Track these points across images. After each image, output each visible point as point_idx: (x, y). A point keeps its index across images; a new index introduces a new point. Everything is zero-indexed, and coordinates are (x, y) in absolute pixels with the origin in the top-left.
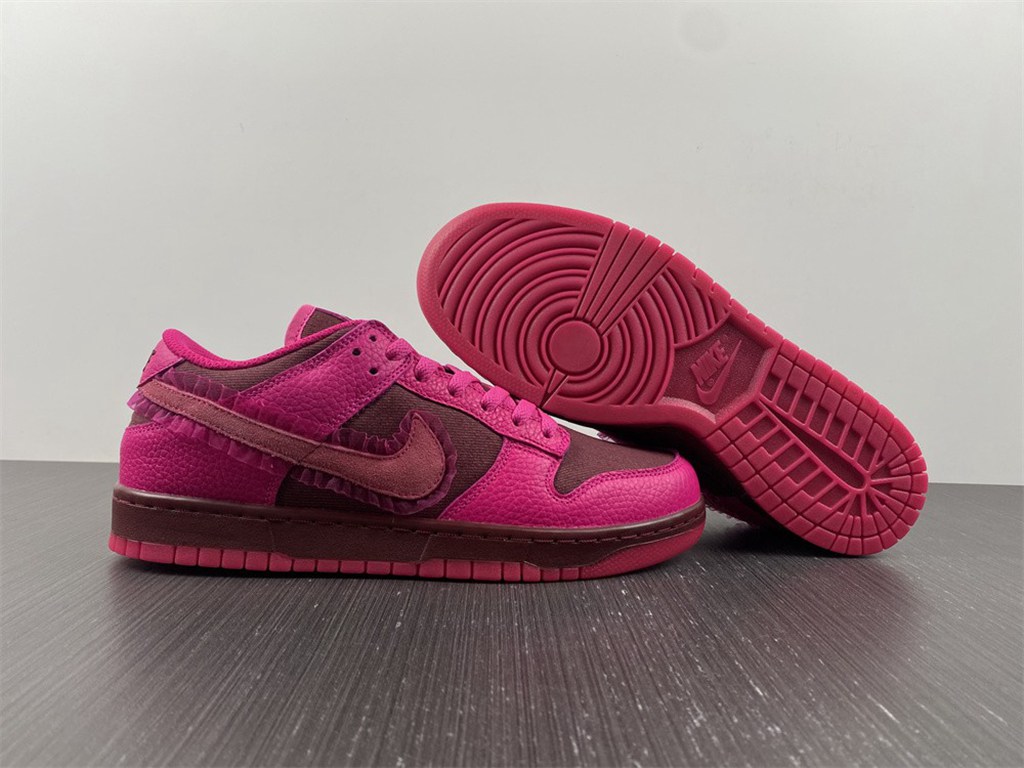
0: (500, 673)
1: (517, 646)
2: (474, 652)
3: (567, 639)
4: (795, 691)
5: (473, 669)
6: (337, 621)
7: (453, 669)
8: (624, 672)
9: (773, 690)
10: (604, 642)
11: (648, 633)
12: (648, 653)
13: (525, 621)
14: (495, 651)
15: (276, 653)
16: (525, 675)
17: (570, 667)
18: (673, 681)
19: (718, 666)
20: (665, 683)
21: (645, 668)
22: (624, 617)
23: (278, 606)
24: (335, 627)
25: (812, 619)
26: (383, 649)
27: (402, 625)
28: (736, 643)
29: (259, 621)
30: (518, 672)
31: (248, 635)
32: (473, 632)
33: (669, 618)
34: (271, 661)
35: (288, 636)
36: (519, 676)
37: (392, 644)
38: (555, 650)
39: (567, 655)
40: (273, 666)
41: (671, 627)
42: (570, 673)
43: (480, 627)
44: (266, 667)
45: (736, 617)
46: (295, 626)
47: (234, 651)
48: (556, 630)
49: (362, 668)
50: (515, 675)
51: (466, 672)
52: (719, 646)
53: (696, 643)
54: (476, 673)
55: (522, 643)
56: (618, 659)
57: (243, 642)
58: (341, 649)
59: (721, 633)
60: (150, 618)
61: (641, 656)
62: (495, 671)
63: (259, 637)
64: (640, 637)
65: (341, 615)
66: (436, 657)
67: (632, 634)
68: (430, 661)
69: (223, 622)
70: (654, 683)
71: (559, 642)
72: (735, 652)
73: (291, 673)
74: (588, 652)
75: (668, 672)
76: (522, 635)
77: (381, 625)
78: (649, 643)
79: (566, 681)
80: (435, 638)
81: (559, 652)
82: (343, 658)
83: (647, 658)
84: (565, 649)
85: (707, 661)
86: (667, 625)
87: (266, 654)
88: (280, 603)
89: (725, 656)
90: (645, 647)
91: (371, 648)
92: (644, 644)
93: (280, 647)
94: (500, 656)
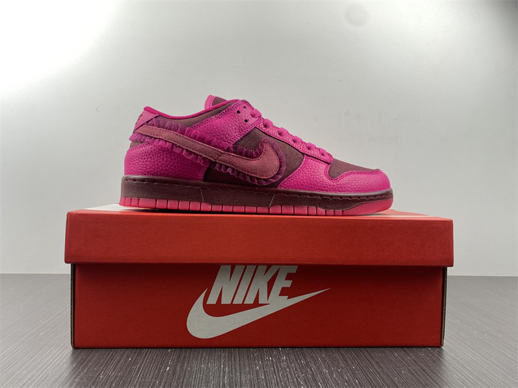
1: (221, 379)
2: (202, 383)
3: (245, 374)
6: (140, 367)
10: (262, 375)
11: (282, 369)
12: (280, 379)
13: (227, 365)
14: (211, 381)
22: (272, 360)
23: (112, 360)
24: (138, 371)
25: (357, 358)
26: (160, 382)
27: (170, 369)
28: (321, 373)
29: (103, 370)
31: (97, 378)
32: (202, 372)
33: (293, 360)
35: (116, 377)
37: (164, 380)
38: (239, 380)
39: (244, 382)
41: (293, 365)
43: (205, 369)
45: (323, 358)
46: (120, 371)
48: (240, 369)
52: (313, 375)
53: (303, 374)
55: (224, 377)
56: (267, 383)
57: (95, 382)
58: (141, 383)
59: (315, 368)
60: (51, 369)
61: (277, 383)
63: (103, 378)
64: (278, 371)
65: (141, 364)
67: (274, 369)
69: (85, 371)
71: (241, 375)
72: (320, 378)
74: (253, 380)
76: (224, 372)
77: (160, 369)
78: (282, 375)
80: (184, 376)
81: (241, 381)
83: (279, 383)
84: (243, 380)
85: (306, 383)
86: (291, 363)
88: (113, 358)
89: (315, 380)
90: (280, 377)
91: (155, 383)
92: (279, 375)
93: (112, 384)
94: (213, 384)
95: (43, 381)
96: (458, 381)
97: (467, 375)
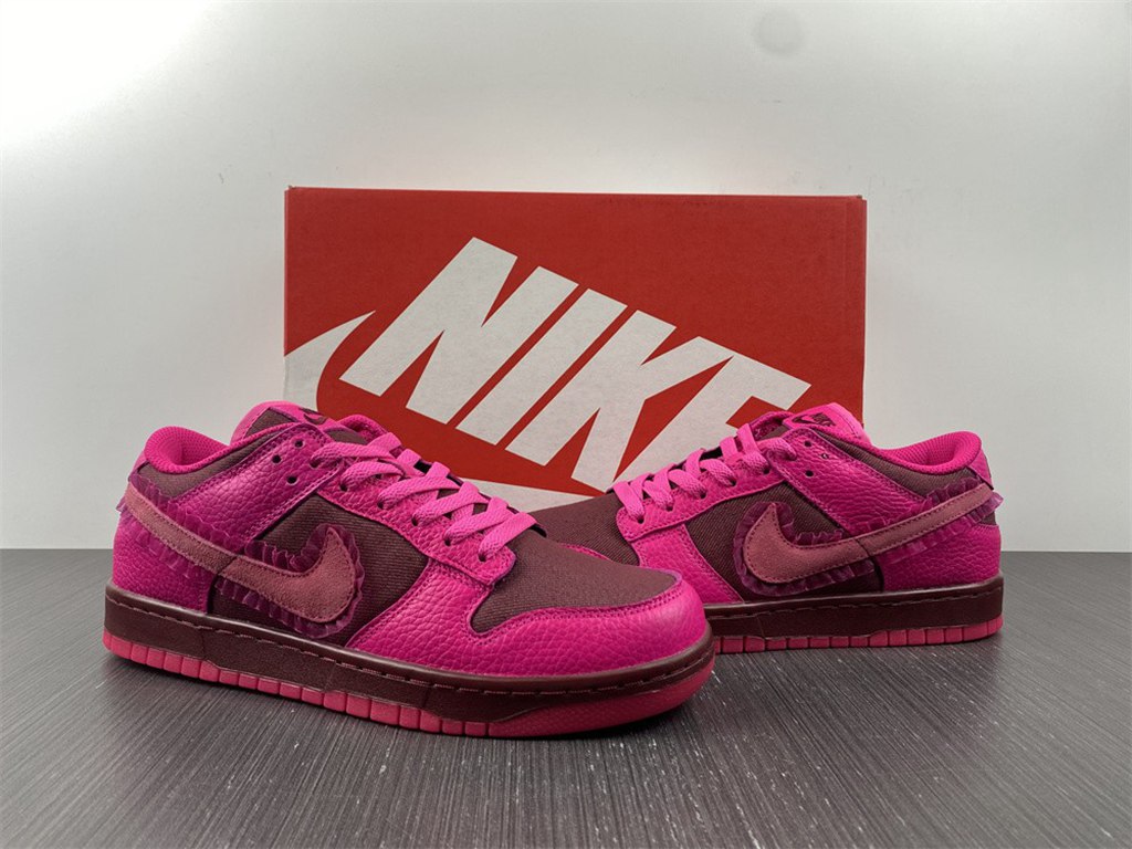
0: (486, 829)
1: (507, 795)
2: (461, 804)
3: (562, 782)
4: (794, 843)
5: (458, 826)
6: (319, 763)
7: (436, 826)
8: (617, 824)
9: (772, 842)
10: (601, 784)
11: (649, 771)
12: (645, 796)
13: (519, 760)
14: (484, 801)
15: (249, 812)
16: (512, 831)
17: (560, 820)
18: (668, 834)
19: (718, 811)
20: (659, 838)
21: (640, 817)
22: (626, 750)
23: (255, 747)
24: (314, 774)
25: (825, 746)
26: (364, 801)
27: (387, 770)
28: (741, 780)
29: (233, 770)
30: (506, 828)
31: (218, 789)
32: (462, 777)
33: (674, 750)
34: (242, 825)
35: (263, 788)
36: (505, 835)
37: (374, 797)
38: (548, 796)
39: (560, 803)
40: (243, 831)
41: (674, 760)
42: (560, 826)
43: (470, 770)
44: (236, 833)
45: (745, 744)
46: (271, 774)
47: (203, 812)
48: (551, 771)
49: (339, 829)
50: (501, 833)
51: (449, 831)
52: (722, 785)
53: (698, 782)
54: (460, 831)
55: (513, 789)
56: (613, 807)
57: (213, 798)
58: (319, 803)
59: (727, 767)
60: (114, 769)
61: (638, 804)
62: (481, 829)
63: (231, 792)
64: (640, 776)
65: (322, 758)
66: (419, 812)
67: (631, 772)
68: (413, 816)
69: (193, 773)
70: (647, 837)
71: (552, 785)
72: (739, 792)
73: (262, 839)
74: (582, 798)
75: (664, 823)
76: (514, 778)
77: (365, 769)
78: (648, 784)
79: (554, 839)
80: (421, 786)
81: (552, 799)
82: (320, 816)
83: (644, 804)
84: (559, 795)
85: (707, 806)
86: (671, 757)
87: (237, 814)
88: (257, 743)
89: (727, 798)
90: (644, 790)
91: (351, 802)
92: (642, 786)
93: (253, 805)
94: (488, 807)
95: (95, 796)
96: (1070, 802)
97: (1090, 788)
